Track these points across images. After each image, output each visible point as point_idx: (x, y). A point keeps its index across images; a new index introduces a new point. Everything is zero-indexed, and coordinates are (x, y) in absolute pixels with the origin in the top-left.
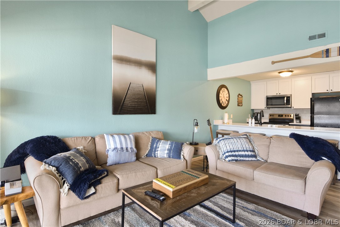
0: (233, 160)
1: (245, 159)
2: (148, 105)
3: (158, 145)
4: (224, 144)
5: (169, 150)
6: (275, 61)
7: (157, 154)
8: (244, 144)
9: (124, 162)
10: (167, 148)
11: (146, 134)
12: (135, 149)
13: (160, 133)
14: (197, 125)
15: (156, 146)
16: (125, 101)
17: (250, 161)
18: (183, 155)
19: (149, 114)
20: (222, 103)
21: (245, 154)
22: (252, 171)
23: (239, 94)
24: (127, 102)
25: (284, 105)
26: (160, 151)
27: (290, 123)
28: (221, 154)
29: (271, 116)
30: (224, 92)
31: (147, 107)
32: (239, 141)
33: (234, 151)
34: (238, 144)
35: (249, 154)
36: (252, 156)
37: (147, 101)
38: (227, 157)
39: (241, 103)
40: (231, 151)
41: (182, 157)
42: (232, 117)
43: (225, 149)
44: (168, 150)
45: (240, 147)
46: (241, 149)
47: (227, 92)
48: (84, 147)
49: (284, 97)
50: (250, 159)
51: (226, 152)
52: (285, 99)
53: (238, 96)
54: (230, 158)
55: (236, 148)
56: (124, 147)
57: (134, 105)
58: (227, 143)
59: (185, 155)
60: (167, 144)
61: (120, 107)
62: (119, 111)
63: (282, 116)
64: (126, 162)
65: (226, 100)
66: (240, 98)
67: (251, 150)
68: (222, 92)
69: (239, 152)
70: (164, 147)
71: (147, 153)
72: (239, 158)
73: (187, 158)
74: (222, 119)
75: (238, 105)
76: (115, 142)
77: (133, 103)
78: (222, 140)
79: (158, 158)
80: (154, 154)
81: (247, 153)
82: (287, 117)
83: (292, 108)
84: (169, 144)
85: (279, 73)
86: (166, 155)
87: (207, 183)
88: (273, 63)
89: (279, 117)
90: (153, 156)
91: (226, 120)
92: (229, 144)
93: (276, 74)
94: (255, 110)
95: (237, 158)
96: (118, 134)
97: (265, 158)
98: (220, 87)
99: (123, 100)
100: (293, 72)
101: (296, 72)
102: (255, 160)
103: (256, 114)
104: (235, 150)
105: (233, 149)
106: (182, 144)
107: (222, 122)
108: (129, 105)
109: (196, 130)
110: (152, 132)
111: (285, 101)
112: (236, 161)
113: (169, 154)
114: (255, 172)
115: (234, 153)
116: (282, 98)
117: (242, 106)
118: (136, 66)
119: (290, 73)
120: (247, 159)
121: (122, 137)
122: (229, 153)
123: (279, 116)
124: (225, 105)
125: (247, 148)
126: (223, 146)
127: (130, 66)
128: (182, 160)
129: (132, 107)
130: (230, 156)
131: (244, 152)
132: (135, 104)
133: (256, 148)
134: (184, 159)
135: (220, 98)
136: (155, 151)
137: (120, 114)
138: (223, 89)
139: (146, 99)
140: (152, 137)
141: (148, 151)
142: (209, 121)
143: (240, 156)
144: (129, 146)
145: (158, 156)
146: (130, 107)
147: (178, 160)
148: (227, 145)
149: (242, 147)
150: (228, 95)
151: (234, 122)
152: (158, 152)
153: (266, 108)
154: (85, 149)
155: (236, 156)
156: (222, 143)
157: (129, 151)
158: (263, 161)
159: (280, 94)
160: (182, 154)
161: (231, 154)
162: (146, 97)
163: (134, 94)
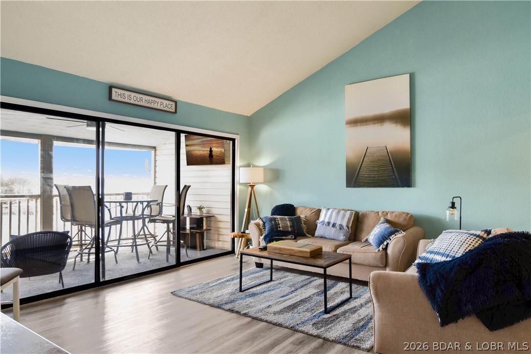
2: (397, 175)
16: (361, 171)
19: (398, 186)
24: (364, 173)
31: (394, 177)
37: (395, 169)
41: (381, 247)
56: (333, 221)
57: (373, 176)
61: (355, 179)
62: (353, 183)
77: (372, 173)
99: (358, 170)
106: (398, 231)
108: (366, 176)
110: (393, 213)
118: (375, 124)
121: (335, 212)
127: (367, 126)
129: (370, 178)
132: (375, 173)
137: (354, 187)
139: (392, 166)
144: (339, 222)
146: (368, 178)
157: (336, 228)
160: (385, 243)
162: (393, 163)
163: (373, 161)
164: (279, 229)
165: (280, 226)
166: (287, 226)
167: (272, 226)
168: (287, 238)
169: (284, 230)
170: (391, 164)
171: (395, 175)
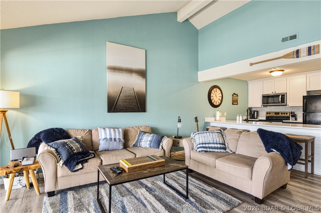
0: (202, 151)
1: (214, 150)
3: (143, 137)
4: (198, 137)
5: (151, 141)
6: (253, 63)
7: (141, 144)
8: (215, 137)
9: (113, 149)
10: (149, 140)
11: (135, 128)
12: (122, 140)
13: (148, 128)
14: (180, 122)
15: (141, 138)
16: (118, 102)
17: (219, 152)
18: (162, 146)
19: (139, 112)
20: (214, 102)
21: (215, 147)
22: (214, 160)
23: (234, 94)
24: (120, 103)
25: (279, 103)
26: (144, 142)
27: (283, 121)
28: (195, 146)
29: (268, 113)
30: (216, 92)
31: (137, 106)
32: (211, 135)
33: (205, 144)
34: (209, 137)
35: (218, 147)
36: (221, 148)
37: (138, 102)
38: (198, 148)
39: (237, 101)
40: (202, 144)
41: (160, 147)
42: (225, 115)
43: (198, 142)
44: (149, 141)
45: (211, 140)
46: (212, 142)
47: (219, 92)
48: (82, 137)
49: (279, 96)
50: (219, 150)
51: (198, 144)
52: (280, 97)
53: (233, 95)
54: (200, 149)
55: (207, 141)
56: (113, 137)
57: (126, 105)
58: (201, 136)
59: (164, 146)
60: (150, 137)
61: (114, 107)
62: (113, 109)
63: (278, 113)
64: (115, 149)
65: (219, 99)
66: (235, 97)
67: (220, 143)
68: (214, 92)
69: (209, 144)
70: (147, 139)
71: (134, 143)
72: (209, 149)
73: (165, 148)
74: (215, 116)
75: (233, 104)
76: (106, 134)
77: (125, 104)
78: (197, 134)
79: (142, 147)
80: (139, 144)
81: (216, 145)
82: (283, 115)
83: (287, 106)
84: (152, 137)
85: (271, 72)
86: (148, 145)
87: (164, 166)
88: (251, 64)
89: (275, 115)
90: (138, 146)
91: (218, 118)
92: (202, 137)
93: (267, 73)
94: (253, 108)
95: (206, 150)
96: (109, 128)
97: (233, 151)
98: (212, 88)
99: (116, 101)
100: (284, 72)
101: (287, 71)
102: (224, 152)
103: (253, 112)
104: (206, 142)
105: (204, 142)
106: (163, 137)
107: (214, 120)
108: (121, 105)
109: (179, 125)
110: (141, 127)
111: (280, 100)
112: (206, 151)
113: (150, 144)
114: (217, 161)
115: (204, 145)
116: (277, 96)
117: (237, 104)
119: (281, 73)
120: (216, 150)
121: (112, 130)
122: (200, 145)
123: (276, 113)
124: (218, 104)
125: (217, 141)
126: (197, 139)
128: (160, 149)
129: (124, 107)
130: (200, 147)
131: (213, 144)
132: (127, 104)
133: (227, 141)
134: (162, 149)
135: (212, 98)
136: (140, 142)
137: (113, 112)
138: (215, 89)
140: (140, 131)
141: (135, 142)
142: (196, 118)
143: (209, 148)
144: (117, 137)
145: (142, 146)
146: (123, 107)
147: (156, 150)
148: (201, 138)
149: (213, 140)
150: (221, 95)
151: (227, 119)
152: (143, 143)
153: (262, 106)
154: (83, 138)
155: (206, 148)
156: (197, 137)
157: (117, 141)
158: (231, 152)
159: (276, 93)
160: (161, 144)
161: (202, 146)
162: (137, 98)
163: (126, 96)
164: (74, 152)
165: (74, 148)
166: (78, 148)
167: (68, 151)
168: (90, 157)
169: (78, 151)
170: (136, 99)
171: (138, 105)
